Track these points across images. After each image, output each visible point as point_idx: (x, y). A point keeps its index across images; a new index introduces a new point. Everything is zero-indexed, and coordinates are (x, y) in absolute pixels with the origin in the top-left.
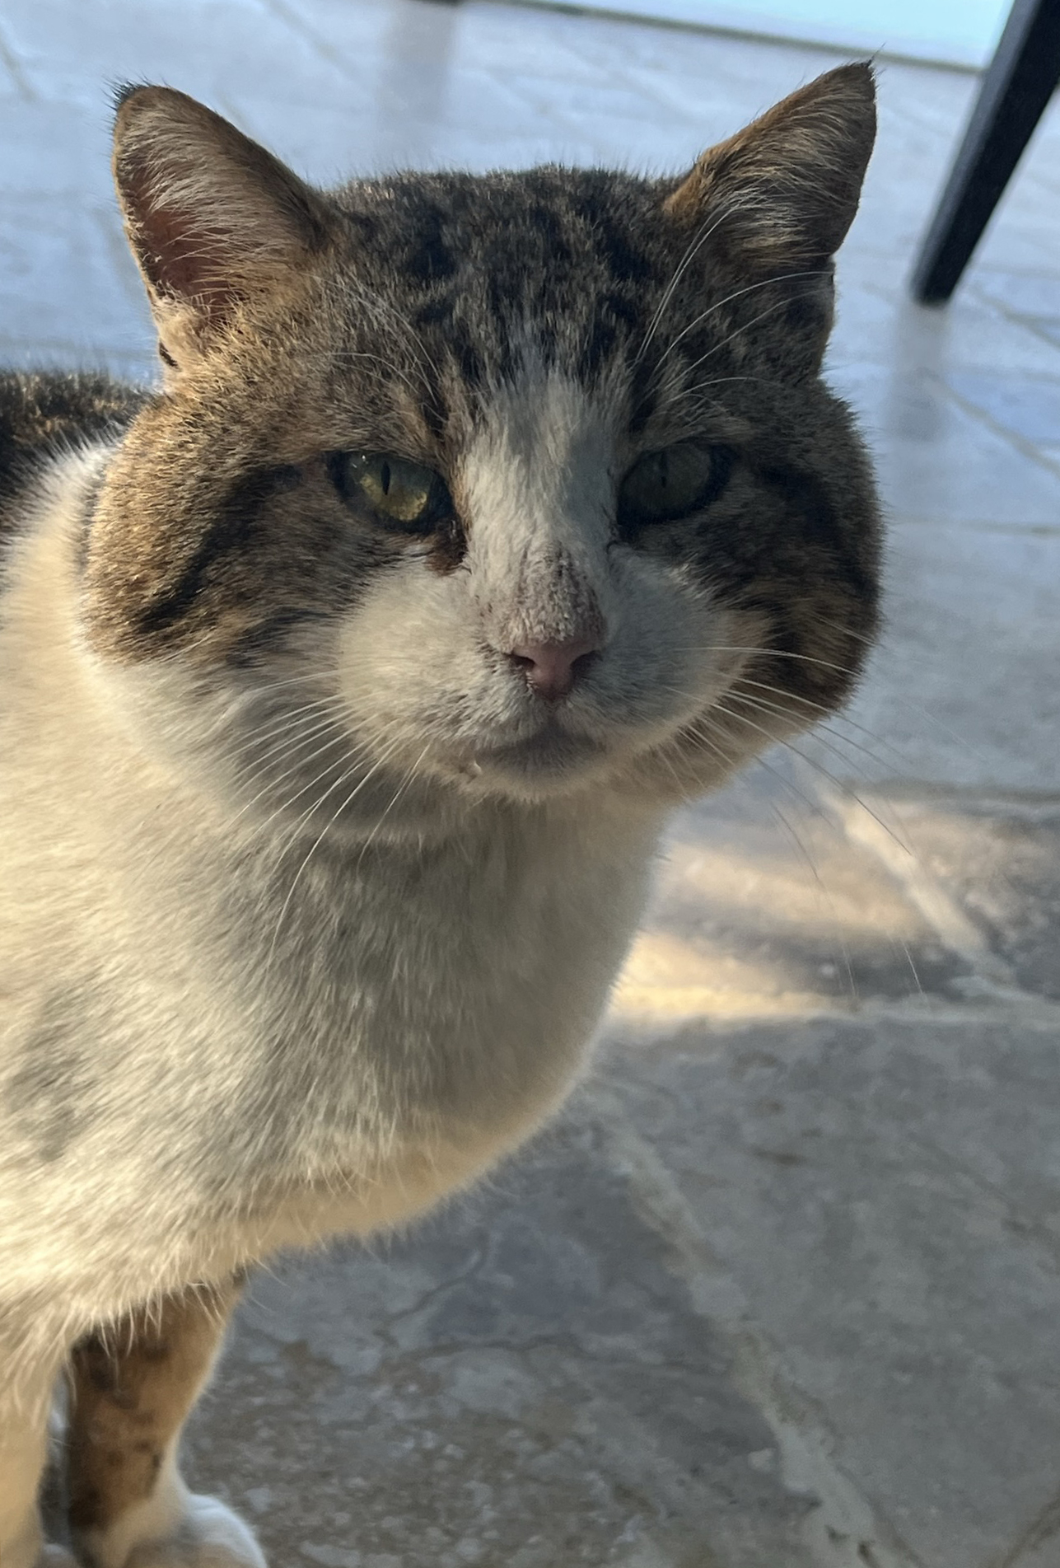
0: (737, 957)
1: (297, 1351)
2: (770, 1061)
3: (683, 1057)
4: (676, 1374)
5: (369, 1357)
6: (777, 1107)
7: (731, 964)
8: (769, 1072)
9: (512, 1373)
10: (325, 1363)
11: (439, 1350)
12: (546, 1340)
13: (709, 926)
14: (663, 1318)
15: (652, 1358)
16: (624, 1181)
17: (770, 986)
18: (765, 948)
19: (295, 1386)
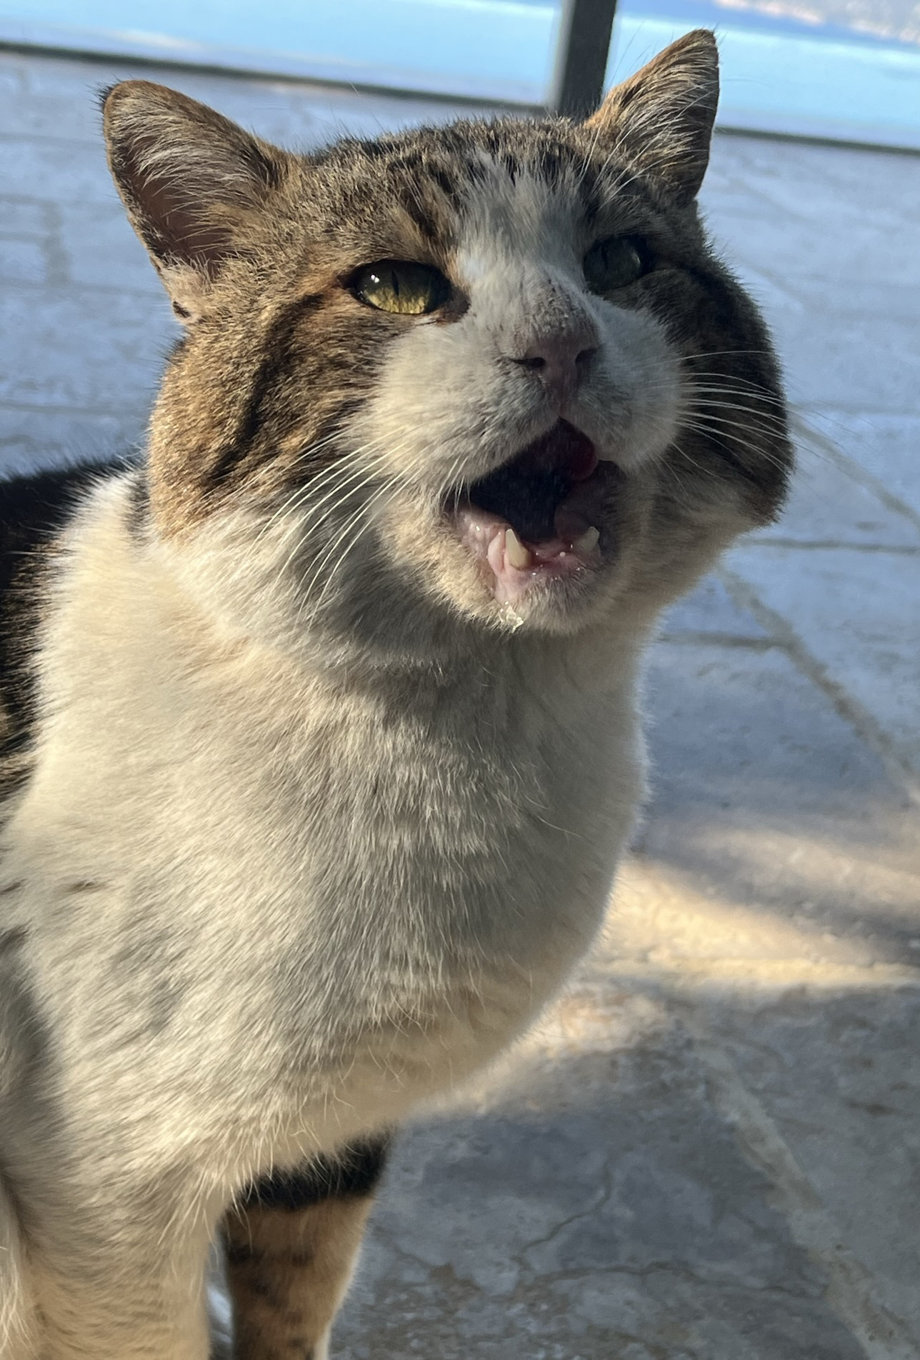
0: (834, 933)
1: (443, 1273)
2: (862, 1024)
3: (786, 1020)
4: (777, 1297)
5: (507, 1279)
6: (868, 1064)
7: (828, 939)
8: (861, 1033)
9: (632, 1294)
10: (468, 1283)
11: (567, 1274)
12: (662, 1266)
13: (809, 906)
14: (767, 1247)
15: (756, 1282)
16: (732, 1128)
17: (864, 958)
18: (859, 925)
19: (441, 1303)
